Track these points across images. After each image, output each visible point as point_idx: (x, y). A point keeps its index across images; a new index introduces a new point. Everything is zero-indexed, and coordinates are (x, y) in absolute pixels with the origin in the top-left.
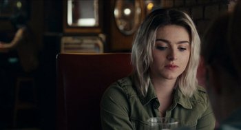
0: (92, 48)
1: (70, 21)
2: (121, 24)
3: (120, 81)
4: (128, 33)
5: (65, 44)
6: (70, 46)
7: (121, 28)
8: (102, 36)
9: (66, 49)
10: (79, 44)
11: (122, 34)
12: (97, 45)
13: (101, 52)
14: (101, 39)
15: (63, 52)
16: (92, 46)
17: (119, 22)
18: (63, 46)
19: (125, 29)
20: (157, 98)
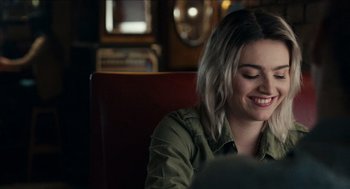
0: (142, 64)
1: (109, 25)
2: (184, 30)
3: (182, 111)
4: (194, 43)
5: (103, 59)
6: (108, 62)
7: (184, 35)
8: (156, 47)
9: (103, 66)
10: (124, 59)
11: (185, 44)
12: (149, 61)
13: (154, 71)
14: (154, 52)
15: (100, 70)
16: (142, 62)
17: (180, 27)
18: (99, 63)
19: (190, 38)
20: (233, 142)
